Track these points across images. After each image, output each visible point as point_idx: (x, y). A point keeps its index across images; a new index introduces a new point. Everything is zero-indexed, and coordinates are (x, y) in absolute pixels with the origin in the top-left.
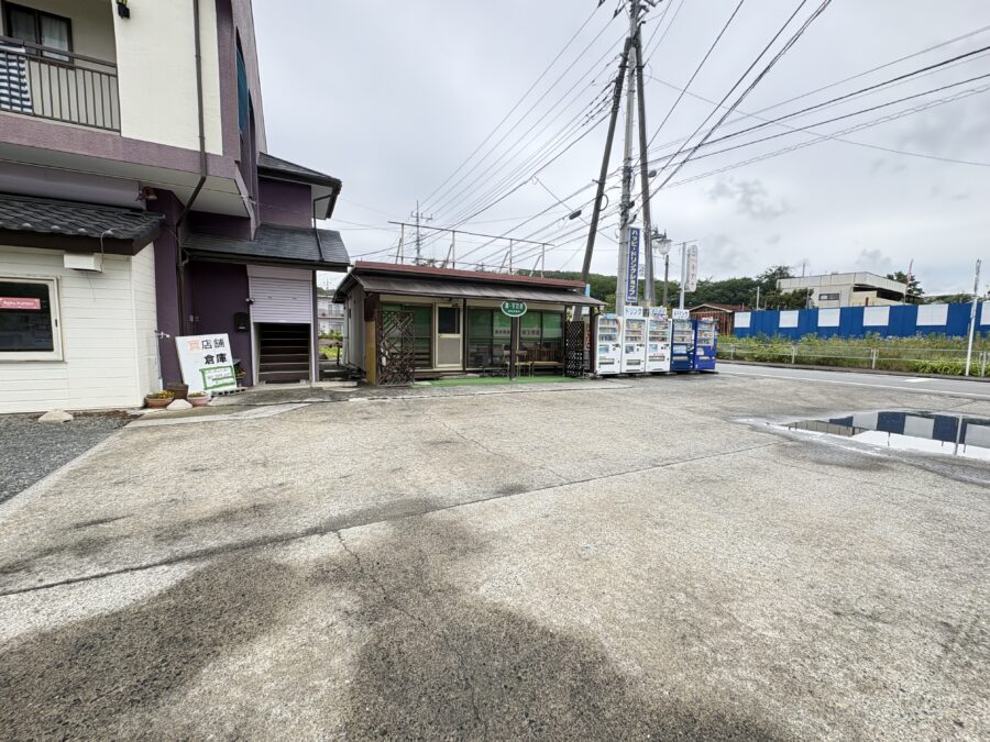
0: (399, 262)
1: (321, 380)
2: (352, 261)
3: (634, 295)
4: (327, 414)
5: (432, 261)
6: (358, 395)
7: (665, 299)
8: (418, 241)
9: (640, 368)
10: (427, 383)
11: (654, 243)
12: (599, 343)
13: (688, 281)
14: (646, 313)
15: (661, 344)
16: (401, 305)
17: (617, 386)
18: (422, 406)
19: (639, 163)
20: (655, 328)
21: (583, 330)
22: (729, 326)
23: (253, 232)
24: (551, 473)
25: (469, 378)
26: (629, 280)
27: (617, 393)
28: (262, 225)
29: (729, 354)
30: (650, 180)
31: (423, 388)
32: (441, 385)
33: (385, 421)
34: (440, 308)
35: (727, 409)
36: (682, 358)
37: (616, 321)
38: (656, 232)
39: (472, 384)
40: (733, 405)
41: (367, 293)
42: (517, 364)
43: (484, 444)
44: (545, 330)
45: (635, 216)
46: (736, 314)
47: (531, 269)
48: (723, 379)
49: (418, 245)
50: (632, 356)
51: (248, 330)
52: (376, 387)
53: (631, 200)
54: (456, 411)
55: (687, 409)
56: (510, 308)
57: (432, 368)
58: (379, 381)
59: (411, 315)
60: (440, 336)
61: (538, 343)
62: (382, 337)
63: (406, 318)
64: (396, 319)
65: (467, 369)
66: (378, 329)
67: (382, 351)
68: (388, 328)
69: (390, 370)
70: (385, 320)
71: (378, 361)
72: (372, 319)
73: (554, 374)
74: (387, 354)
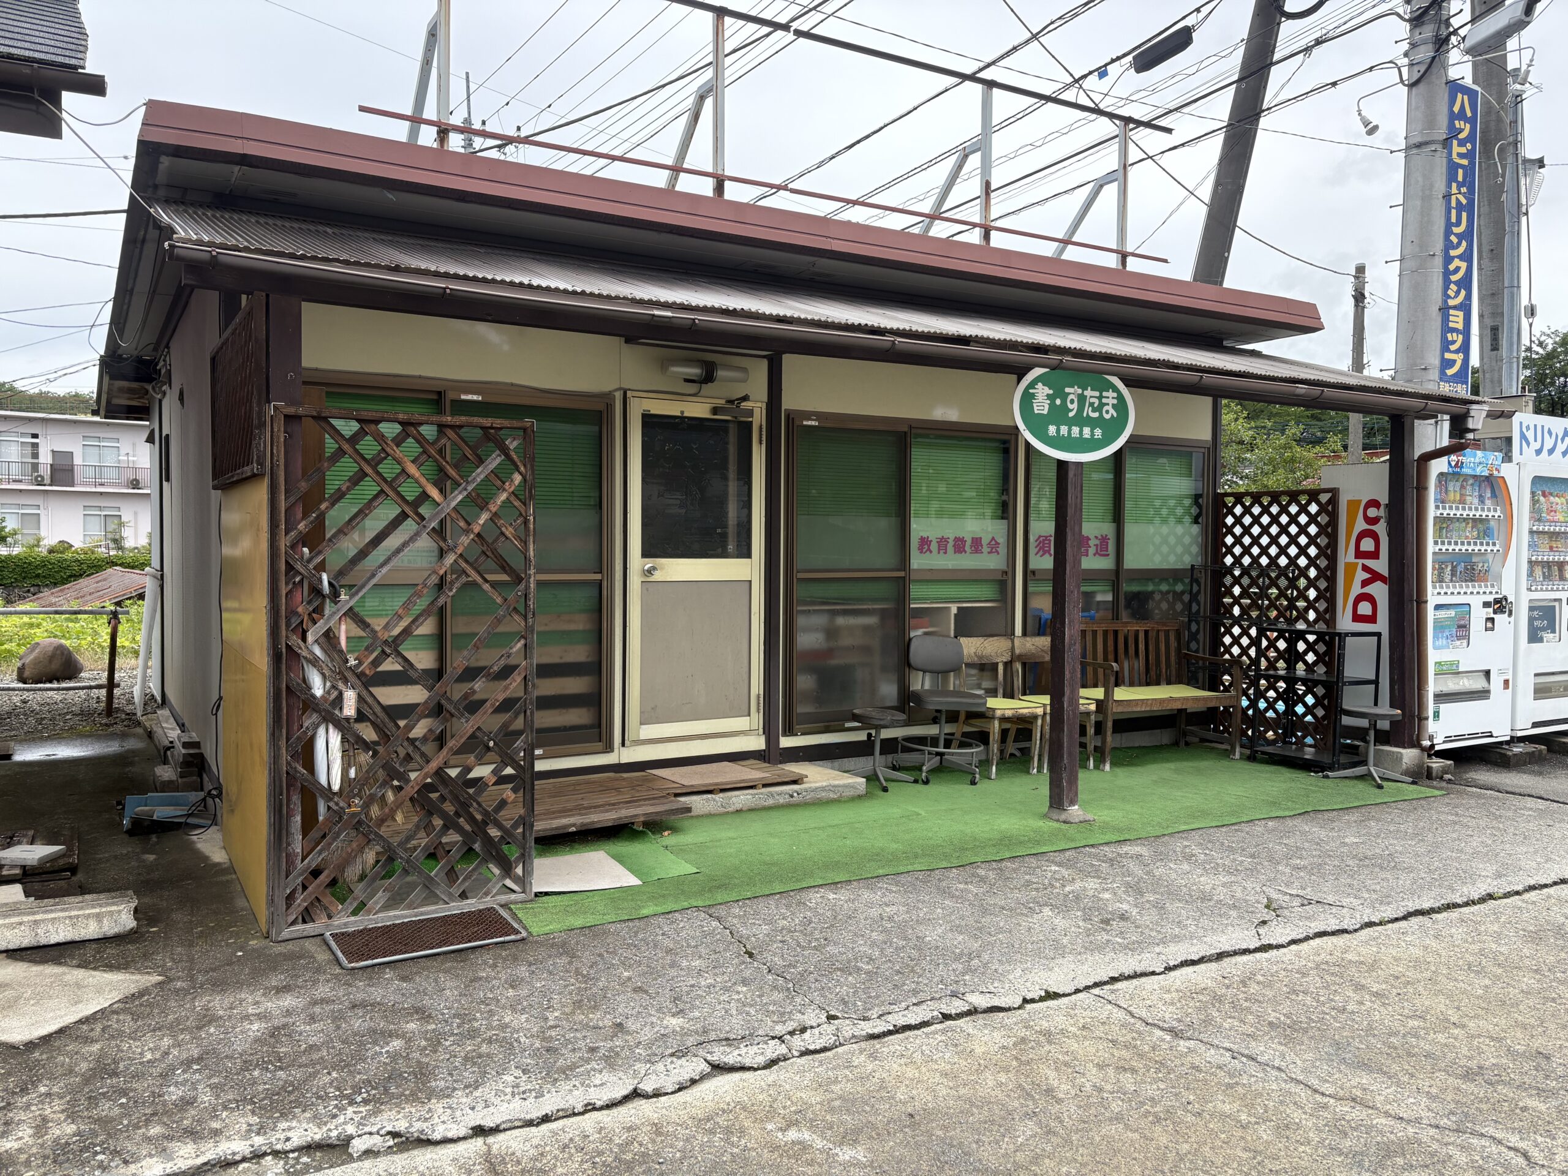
3: (1462, 376)
12: (1434, 597)
16: (436, 397)
25: (797, 785)
34: (650, 422)
37: (1493, 485)
50: (1554, 654)
52: (263, 944)
56: (1058, 414)
57: (609, 748)
58: (290, 898)
59: (512, 444)
60: (650, 572)
61: (1099, 598)
62: (316, 591)
63: (481, 461)
64: (412, 469)
65: (786, 742)
66: (284, 542)
67: (318, 692)
68: (356, 536)
69: (375, 811)
70: (337, 476)
71: (285, 756)
72: (247, 471)
73: (1176, 744)
74: (349, 709)
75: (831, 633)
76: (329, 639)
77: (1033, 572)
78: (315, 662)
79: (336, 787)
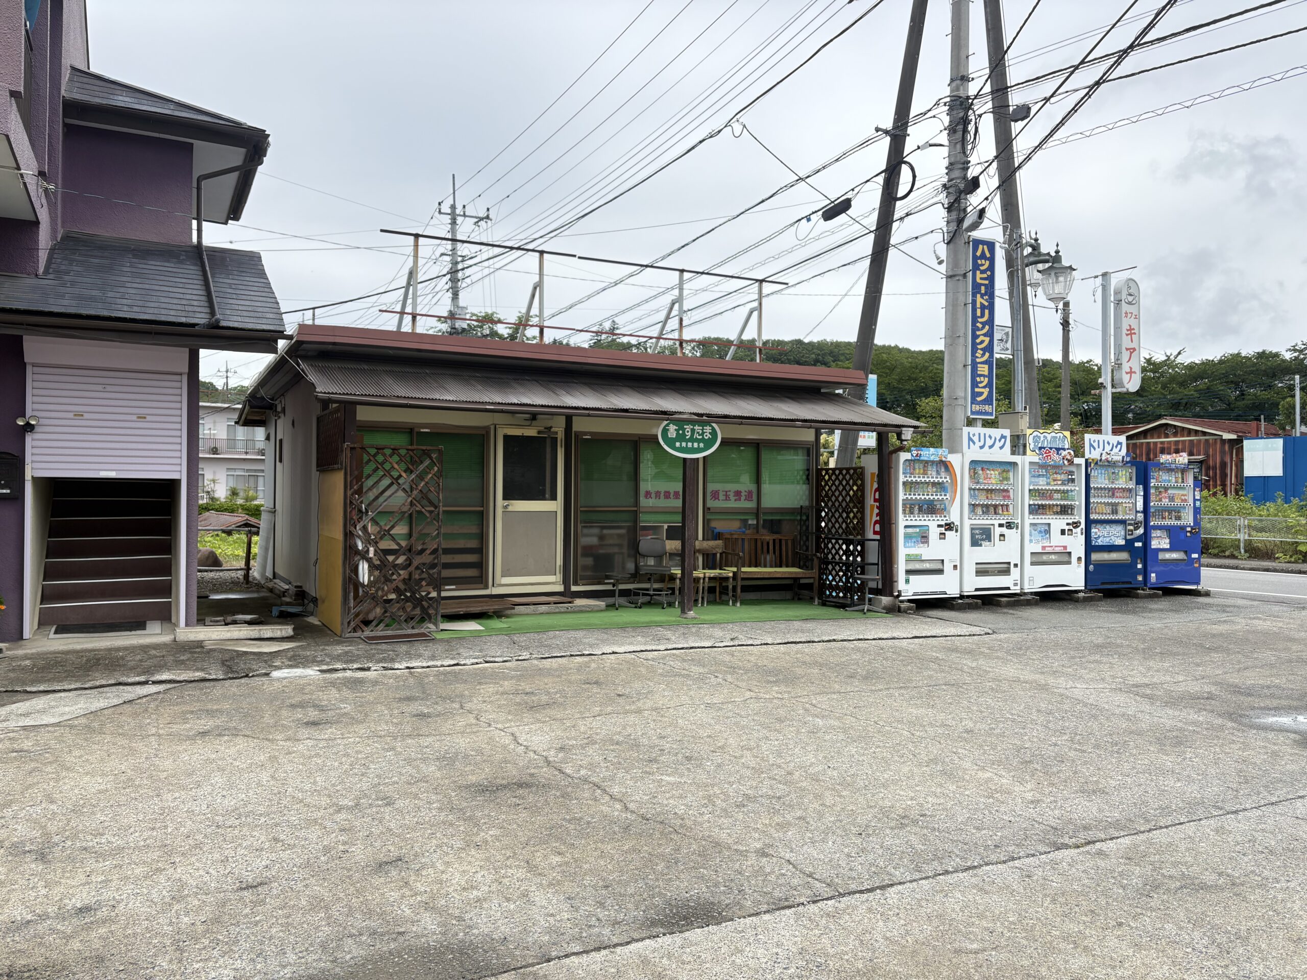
0: (407, 328)
1: (201, 621)
2: (291, 326)
3: (988, 401)
4: (211, 713)
5: (488, 319)
6: (296, 661)
7: (1066, 405)
8: (453, 272)
9: (1008, 583)
10: (472, 626)
11: (1032, 274)
12: (902, 522)
13: (1118, 365)
14: (1018, 444)
15: (1058, 523)
16: (410, 431)
17: (951, 630)
18: (460, 687)
19: (988, 88)
20: (1042, 484)
21: (862, 488)
22: (1232, 472)
23: (43, 256)
24: (787, 869)
25: (581, 611)
26: (974, 365)
27: (955, 650)
28: (66, 238)
29: (1236, 545)
30: (1016, 127)
31: (462, 638)
32: (509, 632)
33: (362, 730)
34: (506, 437)
35: (1236, 690)
36: (1114, 556)
37: (945, 465)
38: (1035, 247)
39: (589, 628)
40: (1252, 678)
41: (325, 403)
42: (699, 573)
43: (616, 790)
44: (765, 487)
45: (982, 213)
46: (1246, 443)
47: (733, 337)
48: (1223, 609)
49: (454, 281)
50: (989, 553)
51: (17, 498)
52: (340, 639)
53: (972, 173)
54: (544, 698)
55: (1135, 690)
56: (681, 437)
57: (486, 587)
58: (349, 623)
59: (434, 456)
60: (506, 507)
61: (750, 522)
62: (360, 511)
63: (422, 462)
64: (396, 466)
65: (574, 588)
66: (349, 493)
67: (360, 548)
68: (375, 490)
69: (380, 593)
70: (368, 470)
71: (348, 571)
72: (336, 466)
73: (793, 599)
74: (371, 554)
75: (601, 538)
76: (365, 528)
77: (709, 509)
78: (359, 537)
79: (366, 583)
